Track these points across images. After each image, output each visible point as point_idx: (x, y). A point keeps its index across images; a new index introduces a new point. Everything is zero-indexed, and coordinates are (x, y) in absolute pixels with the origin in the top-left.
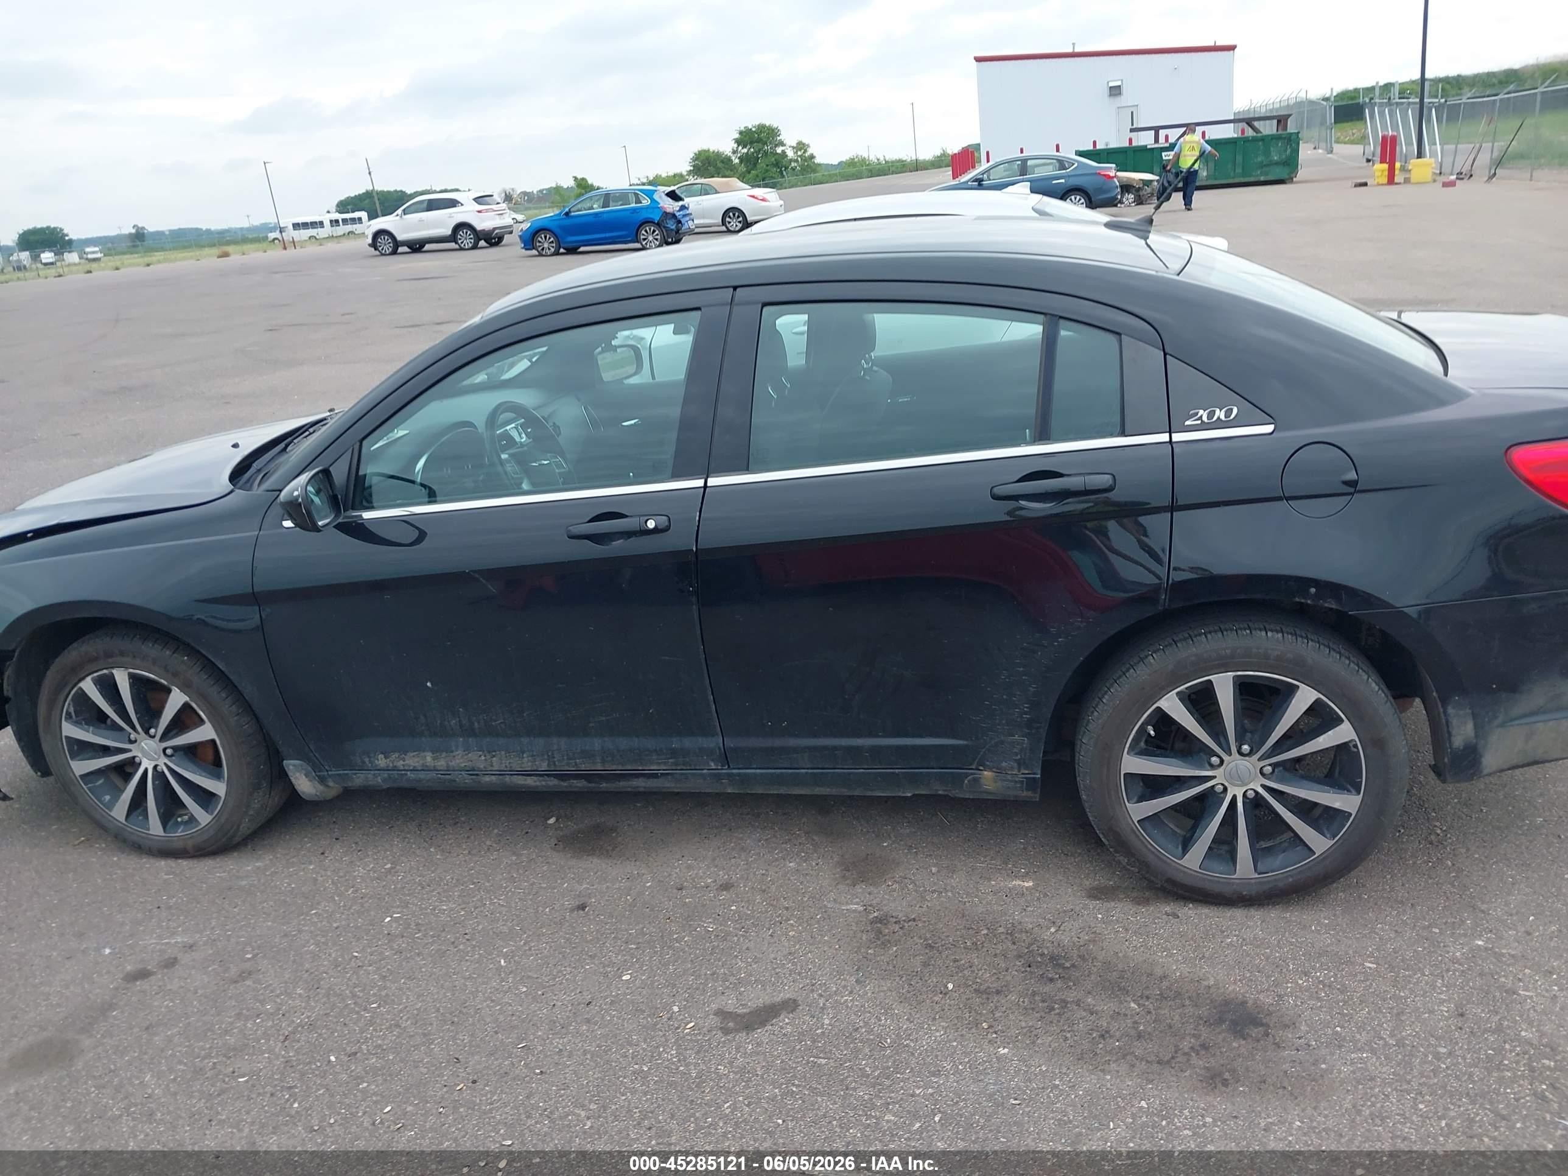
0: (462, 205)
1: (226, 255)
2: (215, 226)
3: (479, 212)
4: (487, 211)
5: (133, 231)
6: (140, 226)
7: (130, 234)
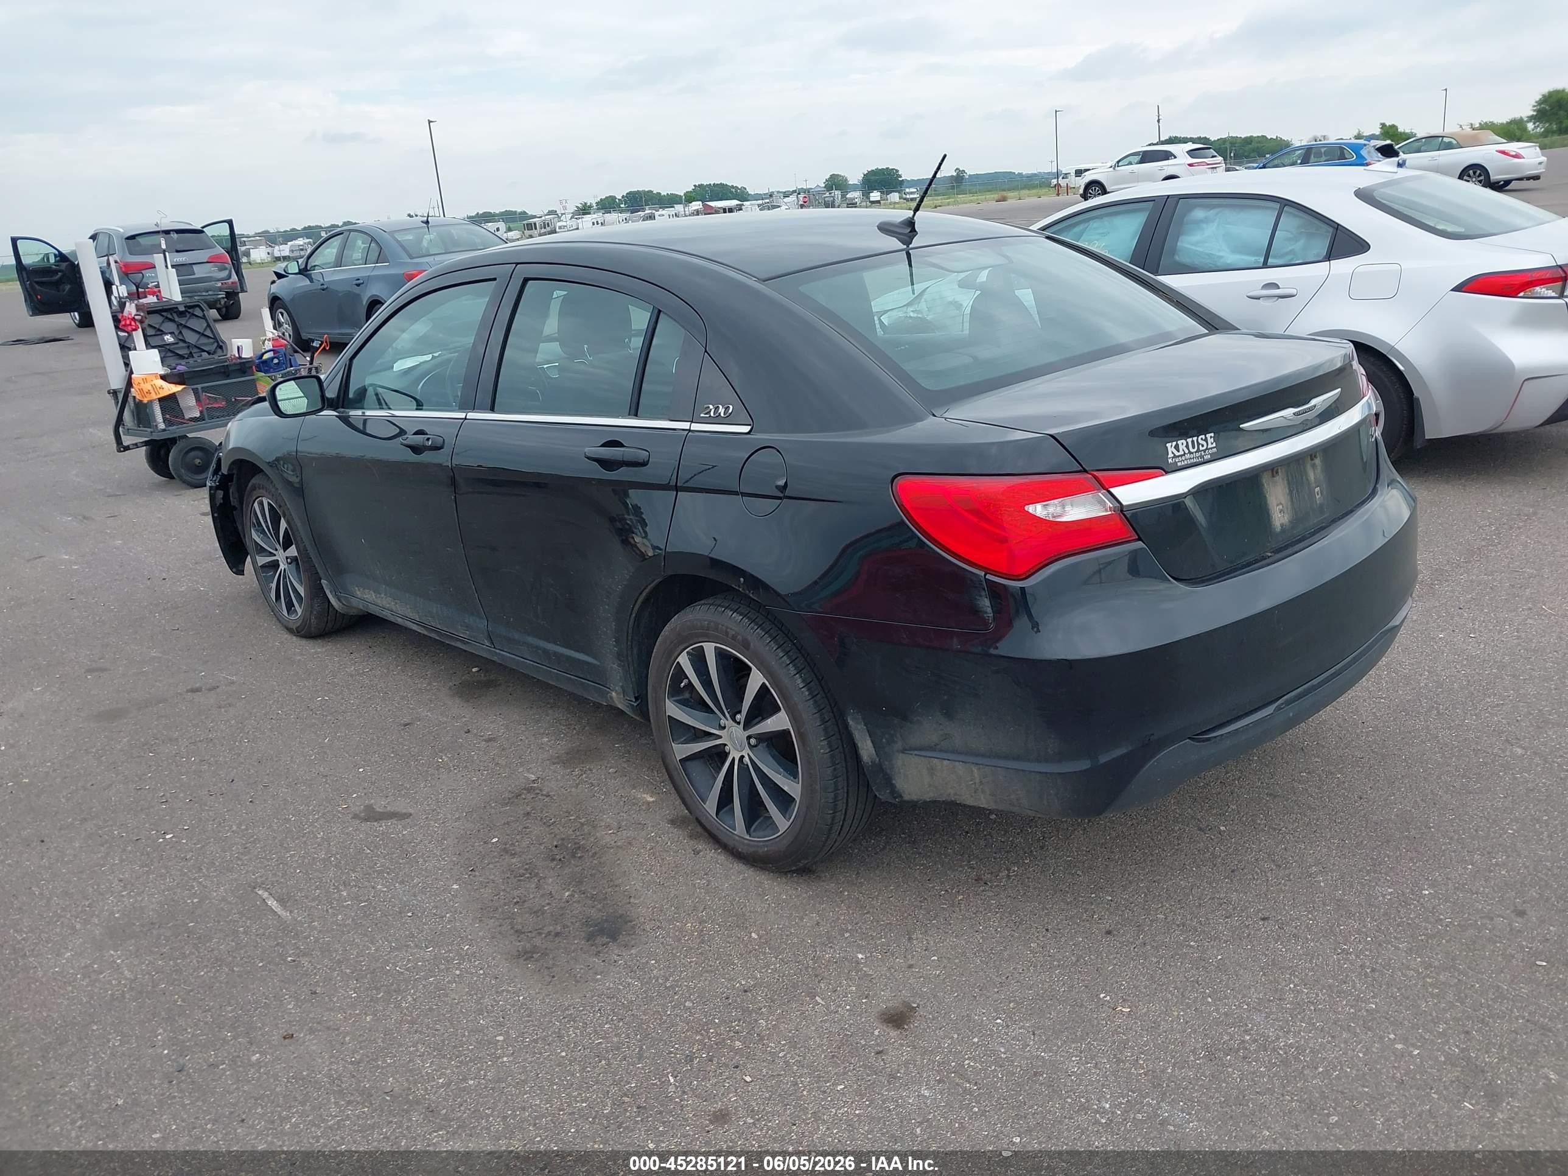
0: (1175, 157)
1: (1004, 199)
2: (1027, 170)
3: (1190, 165)
4: (1199, 164)
5: (955, 174)
6: (961, 169)
7: (952, 176)
